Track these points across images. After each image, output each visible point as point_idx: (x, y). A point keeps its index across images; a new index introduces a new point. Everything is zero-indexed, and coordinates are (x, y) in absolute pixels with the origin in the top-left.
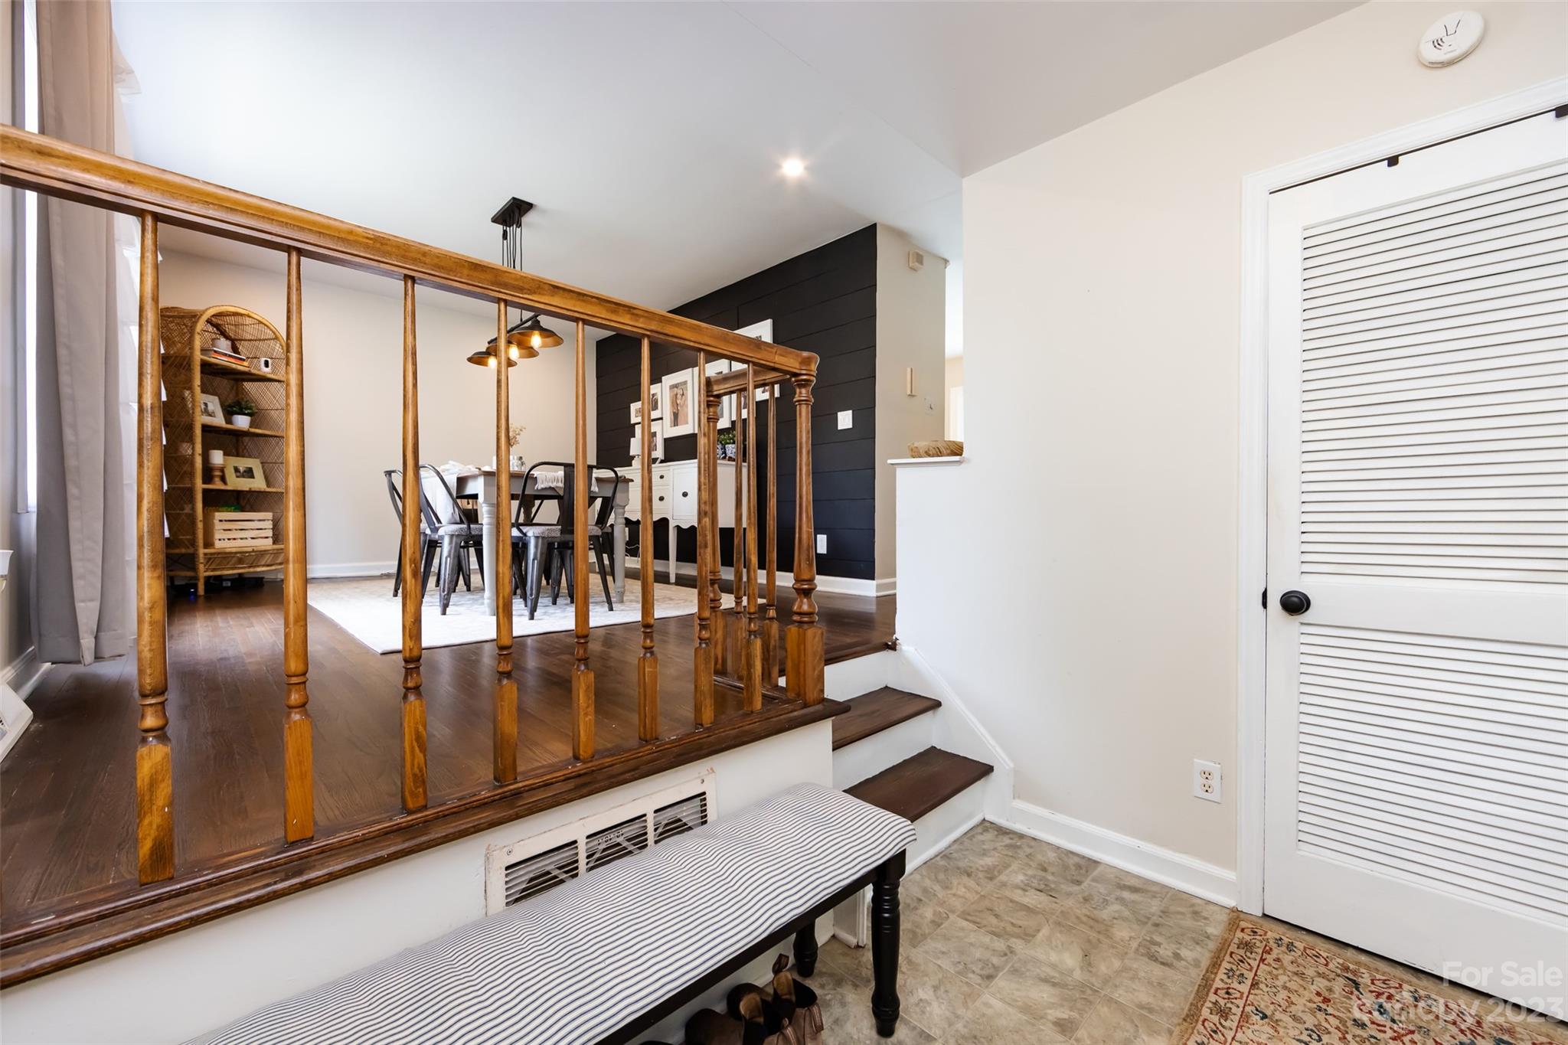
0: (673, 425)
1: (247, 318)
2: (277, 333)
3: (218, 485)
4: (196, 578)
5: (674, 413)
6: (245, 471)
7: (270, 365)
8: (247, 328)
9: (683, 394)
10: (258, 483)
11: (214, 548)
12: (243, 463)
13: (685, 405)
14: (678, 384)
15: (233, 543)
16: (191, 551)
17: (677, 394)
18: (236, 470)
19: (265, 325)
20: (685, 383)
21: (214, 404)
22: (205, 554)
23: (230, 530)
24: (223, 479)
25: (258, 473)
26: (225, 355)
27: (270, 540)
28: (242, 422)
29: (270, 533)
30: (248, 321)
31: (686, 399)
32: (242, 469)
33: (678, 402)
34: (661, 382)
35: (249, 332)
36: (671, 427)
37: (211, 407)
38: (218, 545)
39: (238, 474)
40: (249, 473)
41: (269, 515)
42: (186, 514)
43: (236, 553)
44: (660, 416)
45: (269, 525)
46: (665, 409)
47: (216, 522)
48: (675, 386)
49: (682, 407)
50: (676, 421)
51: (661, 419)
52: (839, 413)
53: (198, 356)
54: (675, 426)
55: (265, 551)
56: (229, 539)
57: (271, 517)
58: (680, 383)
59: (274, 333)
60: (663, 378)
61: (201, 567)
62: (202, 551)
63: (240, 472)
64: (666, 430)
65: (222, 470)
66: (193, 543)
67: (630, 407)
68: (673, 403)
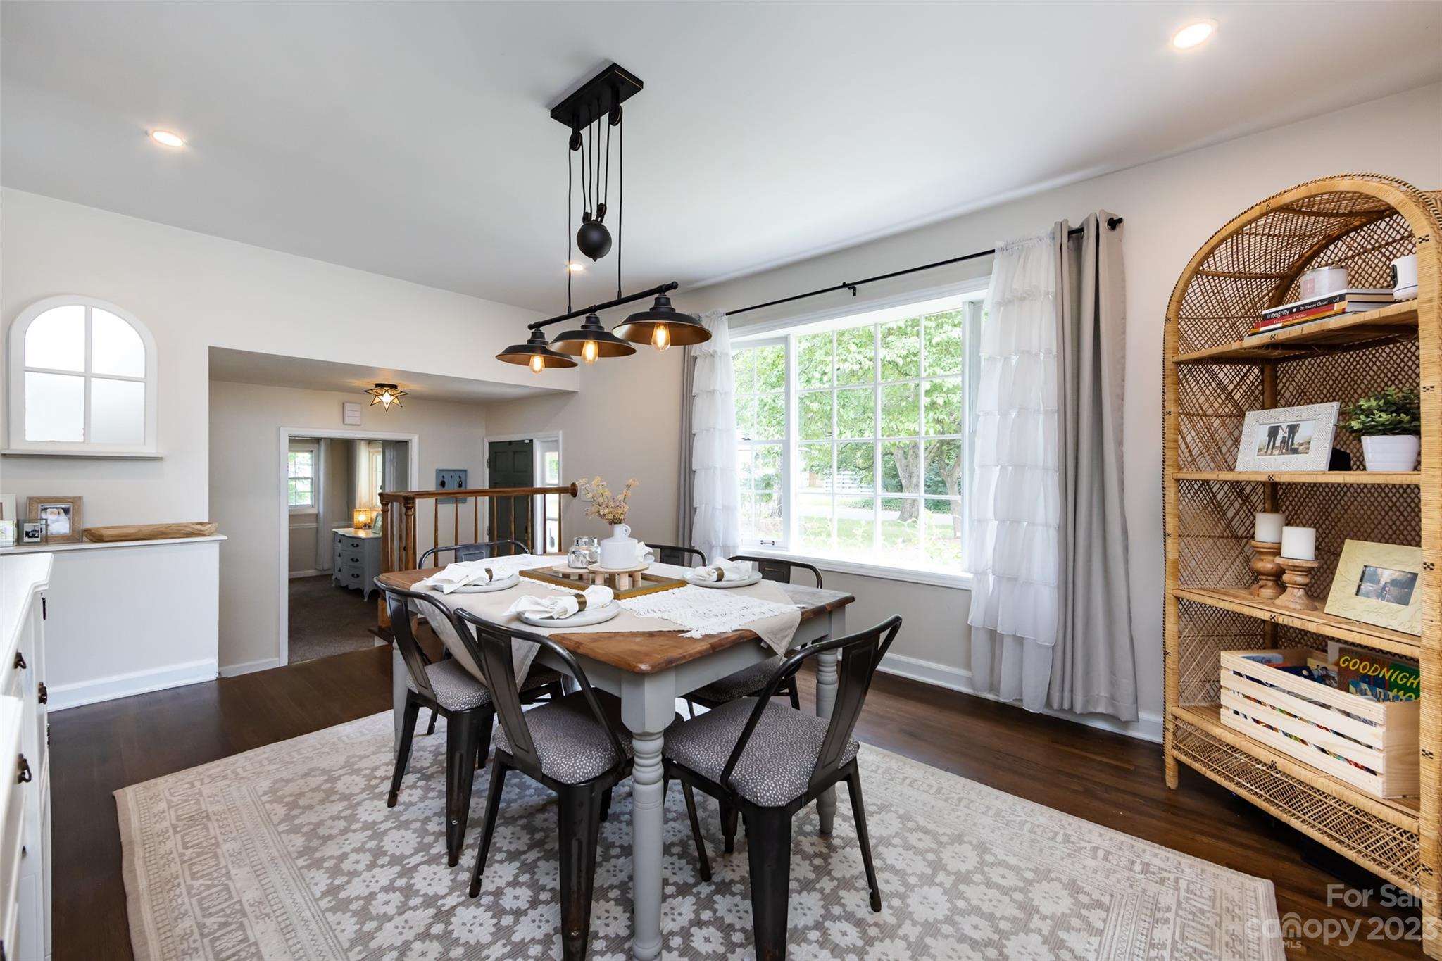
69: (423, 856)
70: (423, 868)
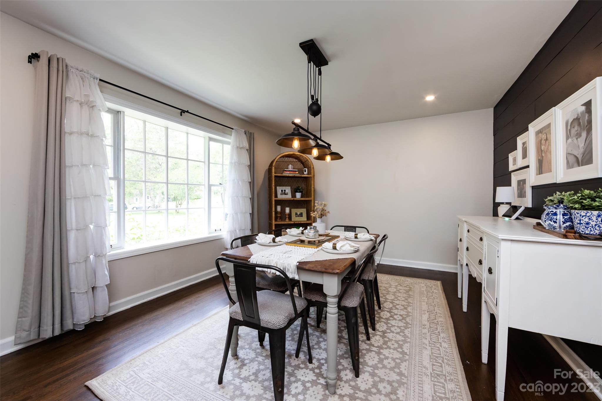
0: (538, 173)
5: (539, 160)
6: (300, 214)
14: (542, 129)
17: (541, 140)
25: (305, 215)
32: (298, 213)
40: (301, 215)
49: (545, 153)
54: (540, 174)
63: (297, 214)
69: (372, 348)
70: (376, 345)
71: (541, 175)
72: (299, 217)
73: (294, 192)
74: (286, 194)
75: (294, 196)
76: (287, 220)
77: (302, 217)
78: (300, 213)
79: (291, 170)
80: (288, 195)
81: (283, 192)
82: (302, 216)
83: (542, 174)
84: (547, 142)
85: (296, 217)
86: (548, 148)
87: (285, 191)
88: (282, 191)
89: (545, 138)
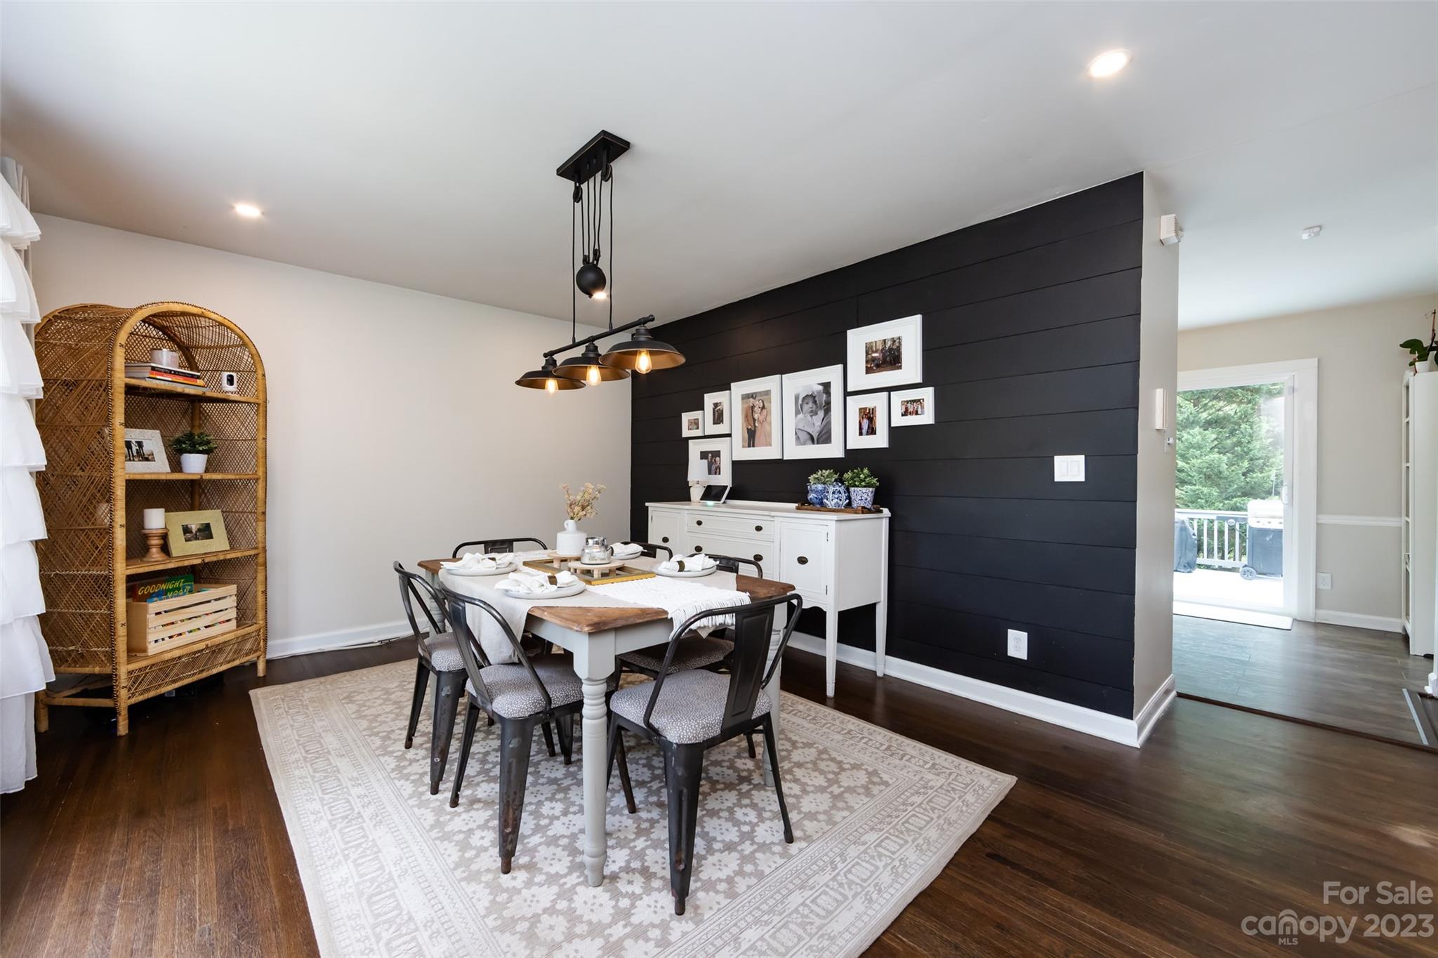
0: (747, 445)
1: (202, 319)
2: (245, 338)
3: (155, 561)
4: (113, 712)
5: (749, 431)
6: (199, 530)
7: (235, 380)
8: (205, 332)
9: (763, 407)
10: (218, 544)
11: (147, 657)
12: (194, 519)
13: (766, 420)
15: (178, 641)
16: (108, 670)
17: (753, 407)
18: (186, 530)
19: (228, 328)
20: (768, 393)
21: (152, 441)
22: (130, 673)
23: (173, 623)
24: (165, 549)
25: (219, 530)
26: (170, 372)
27: (233, 624)
28: (195, 464)
29: (232, 614)
30: (203, 322)
31: (769, 414)
32: (194, 528)
33: (756, 416)
34: (730, 389)
35: (207, 336)
36: (743, 447)
37: (147, 449)
38: (152, 649)
39: (189, 535)
41: (233, 589)
42: (101, 614)
43: (180, 658)
44: (728, 432)
45: (231, 602)
46: (736, 423)
47: (151, 616)
48: (753, 396)
50: (751, 438)
51: (729, 435)
52: (1055, 457)
53: (120, 379)
54: (749, 446)
55: (225, 642)
56: (170, 637)
57: (235, 592)
58: (760, 392)
59: (240, 337)
60: (732, 384)
61: (123, 693)
62: (123, 670)
63: (191, 532)
64: (736, 450)
65: (165, 537)
66: (111, 657)
67: (681, 416)
68: (746, 417)
71: (752, 448)
72: (197, 538)
73: (176, 451)
74: (147, 459)
75: (176, 466)
76: (155, 553)
77: (212, 537)
78: (198, 526)
79: (175, 371)
80: (153, 460)
81: (135, 448)
82: (210, 536)
83: (754, 446)
84: (765, 411)
85: (186, 540)
86: (766, 419)
87: (140, 444)
88: (128, 445)
89: (761, 406)
